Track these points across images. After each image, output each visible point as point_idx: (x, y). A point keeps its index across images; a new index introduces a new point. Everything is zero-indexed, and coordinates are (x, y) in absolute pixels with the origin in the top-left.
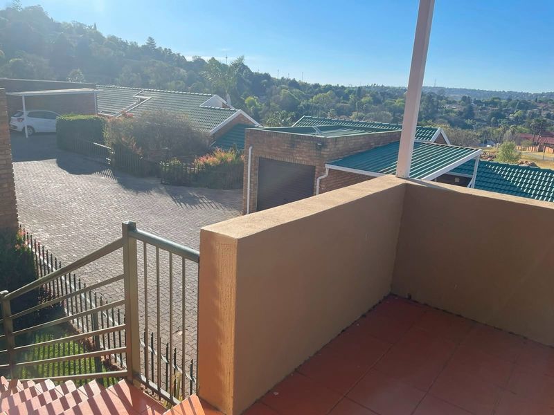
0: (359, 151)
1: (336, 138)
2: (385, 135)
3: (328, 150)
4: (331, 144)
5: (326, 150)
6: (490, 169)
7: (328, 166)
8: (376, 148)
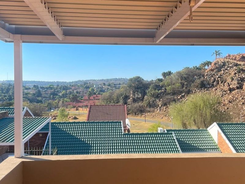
6: (55, 126)
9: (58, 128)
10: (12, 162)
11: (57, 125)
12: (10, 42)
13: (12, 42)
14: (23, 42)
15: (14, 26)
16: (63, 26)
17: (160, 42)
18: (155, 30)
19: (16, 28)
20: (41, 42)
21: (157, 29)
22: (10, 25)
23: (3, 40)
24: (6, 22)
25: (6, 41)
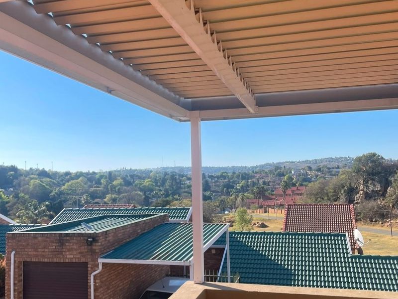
0: (128, 240)
1: (106, 231)
2: (148, 221)
3: (100, 244)
4: (101, 238)
5: (97, 244)
6: (234, 237)
7: (101, 261)
8: (142, 234)
9: (239, 241)
10: (192, 290)
11: (238, 236)
12: (185, 121)
13: (189, 121)
14: (202, 120)
15: (190, 100)
16: (257, 93)
19: (192, 102)
20: (225, 119)
22: (185, 98)
23: (177, 120)
24: (181, 96)
25: (181, 121)
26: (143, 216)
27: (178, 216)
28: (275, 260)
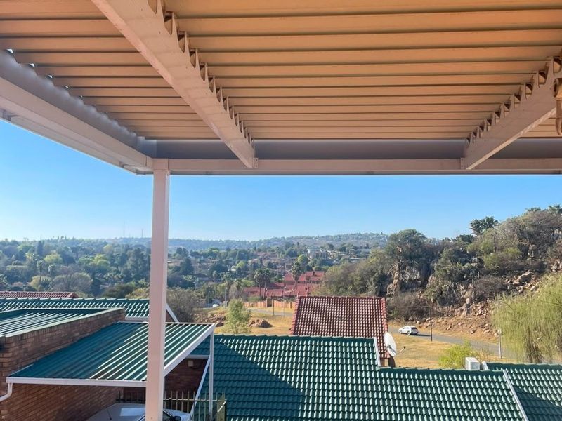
0: (58, 348)
1: (22, 335)
2: (93, 319)
3: (10, 354)
4: (14, 345)
5: (5, 355)
6: (222, 343)
7: (11, 381)
8: (82, 339)
9: (229, 349)
11: (227, 341)
12: (145, 173)
13: (152, 173)
14: (171, 174)
15: (155, 141)
16: (256, 139)
17: (476, 168)
18: (464, 140)
19: (158, 145)
20: (207, 174)
21: (469, 139)
22: (146, 138)
23: (133, 171)
24: (139, 134)
25: (138, 172)
26: (85, 312)
27: (139, 312)
28: (277, 375)
